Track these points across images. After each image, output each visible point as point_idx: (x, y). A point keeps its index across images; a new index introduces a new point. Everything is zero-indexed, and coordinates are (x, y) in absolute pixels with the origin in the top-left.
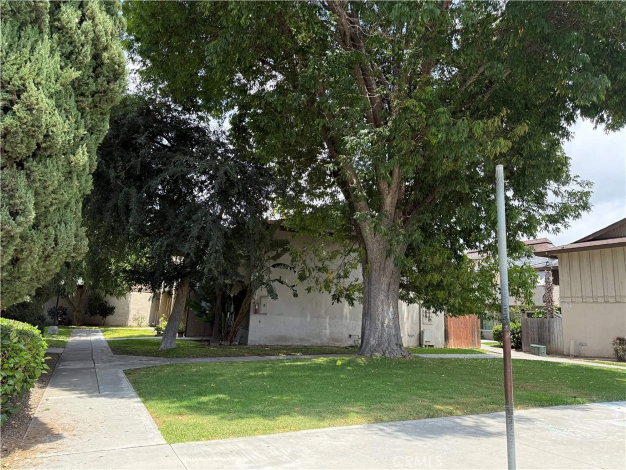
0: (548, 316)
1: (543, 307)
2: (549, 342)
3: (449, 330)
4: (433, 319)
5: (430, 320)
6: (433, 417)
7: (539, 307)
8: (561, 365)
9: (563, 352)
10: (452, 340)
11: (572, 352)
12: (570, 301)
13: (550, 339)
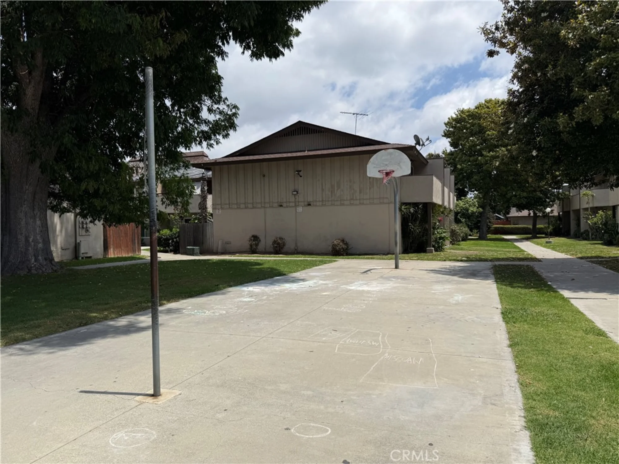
0: (202, 221)
1: (199, 213)
2: (203, 243)
3: (108, 240)
4: (90, 230)
5: (87, 230)
6: (86, 324)
7: (195, 214)
8: (210, 262)
9: (213, 250)
10: (112, 249)
11: (219, 250)
12: (220, 208)
13: (203, 241)
